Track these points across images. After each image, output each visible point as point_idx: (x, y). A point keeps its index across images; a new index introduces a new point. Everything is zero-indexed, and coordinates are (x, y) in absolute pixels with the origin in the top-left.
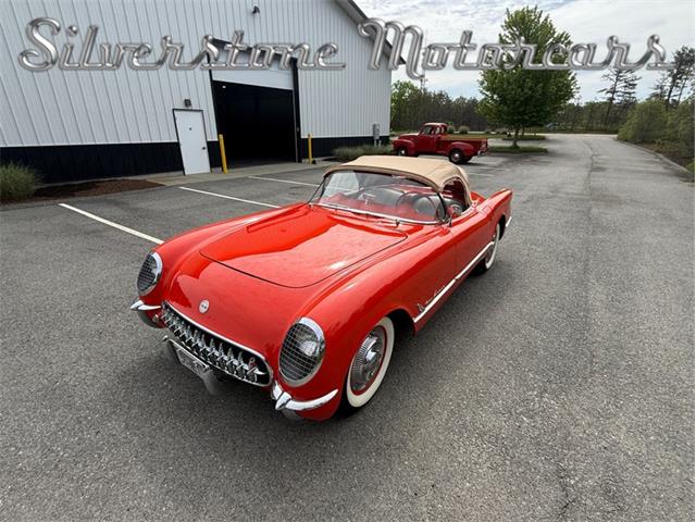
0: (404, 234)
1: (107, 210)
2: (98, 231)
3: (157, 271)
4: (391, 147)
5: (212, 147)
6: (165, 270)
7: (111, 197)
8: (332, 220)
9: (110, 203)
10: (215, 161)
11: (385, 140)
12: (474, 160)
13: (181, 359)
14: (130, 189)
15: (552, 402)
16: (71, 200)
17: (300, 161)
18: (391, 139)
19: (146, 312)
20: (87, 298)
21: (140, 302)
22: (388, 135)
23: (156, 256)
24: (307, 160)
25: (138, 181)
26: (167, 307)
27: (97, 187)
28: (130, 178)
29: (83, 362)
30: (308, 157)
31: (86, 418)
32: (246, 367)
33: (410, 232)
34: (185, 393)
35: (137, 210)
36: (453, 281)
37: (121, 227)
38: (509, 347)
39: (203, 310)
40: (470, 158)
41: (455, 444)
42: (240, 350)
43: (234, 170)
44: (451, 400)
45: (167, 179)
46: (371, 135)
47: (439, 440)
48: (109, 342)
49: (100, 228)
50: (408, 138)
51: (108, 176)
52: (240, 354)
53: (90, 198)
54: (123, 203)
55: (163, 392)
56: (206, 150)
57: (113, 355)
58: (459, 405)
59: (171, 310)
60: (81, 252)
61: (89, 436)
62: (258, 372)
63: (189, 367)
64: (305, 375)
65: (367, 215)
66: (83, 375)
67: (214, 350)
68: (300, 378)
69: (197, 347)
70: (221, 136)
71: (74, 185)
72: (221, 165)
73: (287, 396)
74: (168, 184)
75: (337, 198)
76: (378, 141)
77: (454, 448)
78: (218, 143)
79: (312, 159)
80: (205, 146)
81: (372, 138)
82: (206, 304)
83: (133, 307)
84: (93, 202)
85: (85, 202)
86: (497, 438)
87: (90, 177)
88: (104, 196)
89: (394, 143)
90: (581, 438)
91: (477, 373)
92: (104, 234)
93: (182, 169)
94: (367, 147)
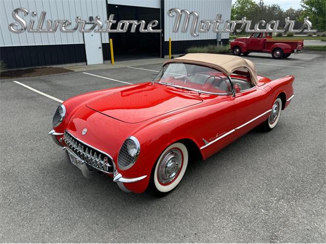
0: (201, 99)
1: (39, 85)
2: (34, 97)
3: (63, 115)
4: (229, 47)
5: (105, 47)
6: (67, 114)
7: (42, 77)
8: (170, 94)
9: (41, 81)
10: (106, 57)
11: (225, 42)
12: (292, 56)
13: (71, 160)
14: (53, 73)
15: (285, 204)
16: (21, 79)
17: (163, 57)
18: (230, 40)
19: (56, 136)
20: (26, 132)
21: (53, 131)
22: (228, 38)
23: (63, 106)
24: (168, 56)
25: (59, 68)
26: (66, 133)
27: (35, 72)
28: (54, 66)
29: (23, 162)
30: (168, 54)
31: (23, 186)
32: (102, 162)
33: (205, 98)
34: (72, 181)
35: (56, 85)
36: (234, 130)
37: (47, 95)
38: (268, 174)
39: (84, 133)
40: (289, 55)
41: (215, 218)
42: (100, 153)
43: (119, 62)
44: (220, 197)
45: (76, 67)
46: (215, 38)
47: (206, 215)
48: (37, 154)
49: (35, 95)
50: (242, 40)
51: (41, 65)
52: (100, 155)
53: (31, 78)
54: (49, 81)
55: (61, 179)
56: (101, 50)
57: (38, 160)
58: (224, 200)
59: (69, 134)
60: (24, 108)
61: (25, 194)
62: (108, 165)
63: (75, 164)
64: (129, 164)
65: (183, 89)
66: (23, 168)
67: (88, 155)
68: (126, 165)
69: (79, 152)
70: (111, 40)
71: (22, 70)
72: (110, 59)
73: (120, 175)
74: (76, 70)
75: (168, 79)
76: (220, 42)
77: (214, 219)
78: (109, 44)
79: (171, 56)
80: (101, 46)
81: (216, 40)
82: (85, 130)
83: (49, 133)
84: (32, 80)
85: (28, 80)
86: (241, 218)
87: (32, 65)
88: (38, 76)
89: (232, 44)
90: (295, 223)
91: (241, 185)
92: (37, 99)
93: (86, 61)
94: (211, 47)
